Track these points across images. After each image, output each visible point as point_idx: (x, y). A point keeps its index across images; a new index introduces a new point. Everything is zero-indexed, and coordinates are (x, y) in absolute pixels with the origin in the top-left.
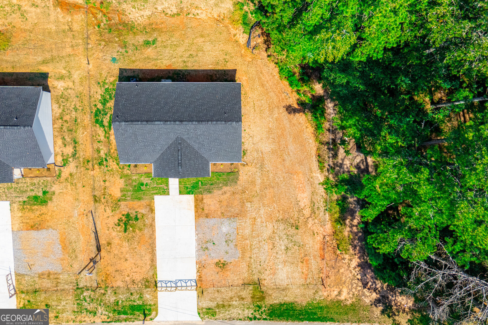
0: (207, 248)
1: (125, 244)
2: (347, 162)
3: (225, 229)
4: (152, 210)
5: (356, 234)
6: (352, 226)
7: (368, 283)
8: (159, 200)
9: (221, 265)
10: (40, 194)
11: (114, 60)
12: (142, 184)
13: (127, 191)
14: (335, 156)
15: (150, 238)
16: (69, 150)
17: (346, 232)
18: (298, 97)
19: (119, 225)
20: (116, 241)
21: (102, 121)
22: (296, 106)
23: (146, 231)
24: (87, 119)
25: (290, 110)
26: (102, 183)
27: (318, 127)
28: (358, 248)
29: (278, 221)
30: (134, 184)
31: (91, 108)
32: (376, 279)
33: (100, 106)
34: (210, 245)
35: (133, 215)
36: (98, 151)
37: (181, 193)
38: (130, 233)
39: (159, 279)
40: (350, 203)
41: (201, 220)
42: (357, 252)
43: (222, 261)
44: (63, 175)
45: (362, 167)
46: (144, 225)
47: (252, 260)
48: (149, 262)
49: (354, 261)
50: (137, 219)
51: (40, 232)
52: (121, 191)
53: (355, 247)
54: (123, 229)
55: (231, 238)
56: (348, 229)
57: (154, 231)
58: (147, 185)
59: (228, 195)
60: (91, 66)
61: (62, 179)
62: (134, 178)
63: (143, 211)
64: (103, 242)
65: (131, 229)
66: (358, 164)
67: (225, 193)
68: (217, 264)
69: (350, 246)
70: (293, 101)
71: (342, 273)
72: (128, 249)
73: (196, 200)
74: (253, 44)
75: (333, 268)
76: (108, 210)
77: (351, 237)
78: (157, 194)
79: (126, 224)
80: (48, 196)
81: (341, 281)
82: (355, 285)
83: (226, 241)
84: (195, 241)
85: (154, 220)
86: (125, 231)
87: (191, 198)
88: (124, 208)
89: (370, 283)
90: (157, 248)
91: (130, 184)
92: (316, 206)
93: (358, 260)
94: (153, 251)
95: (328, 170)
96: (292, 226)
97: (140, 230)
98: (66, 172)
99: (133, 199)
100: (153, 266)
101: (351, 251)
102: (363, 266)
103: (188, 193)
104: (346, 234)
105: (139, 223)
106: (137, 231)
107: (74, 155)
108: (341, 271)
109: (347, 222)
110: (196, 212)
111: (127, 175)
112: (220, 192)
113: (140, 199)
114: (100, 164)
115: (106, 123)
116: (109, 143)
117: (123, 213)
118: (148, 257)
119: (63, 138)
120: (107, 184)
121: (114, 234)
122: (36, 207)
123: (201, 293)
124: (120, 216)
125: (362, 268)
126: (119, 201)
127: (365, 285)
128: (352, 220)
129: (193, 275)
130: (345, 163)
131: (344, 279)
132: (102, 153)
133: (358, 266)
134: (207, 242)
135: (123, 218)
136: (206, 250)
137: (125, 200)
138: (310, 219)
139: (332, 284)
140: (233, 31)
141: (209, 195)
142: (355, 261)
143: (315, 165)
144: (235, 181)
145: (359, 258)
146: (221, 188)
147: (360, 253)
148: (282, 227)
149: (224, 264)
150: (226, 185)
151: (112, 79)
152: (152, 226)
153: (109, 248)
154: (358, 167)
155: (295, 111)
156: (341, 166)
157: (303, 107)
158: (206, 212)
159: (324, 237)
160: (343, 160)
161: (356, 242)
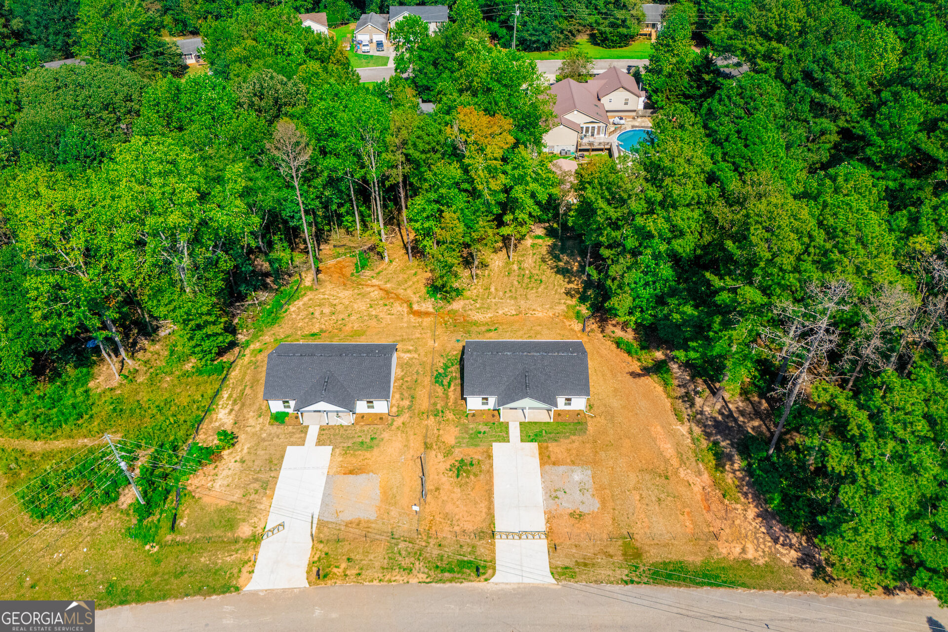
0: (556, 497)
1: (457, 490)
2: (707, 409)
3: (576, 477)
4: (490, 457)
5: (742, 479)
6: (734, 471)
7: (778, 538)
8: (498, 449)
9: (577, 516)
10: (368, 440)
11: (458, 341)
12: (480, 433)
13: (464, 438)
14: (692, 405)
15: (487, 484)
16: (406, 403)
17: (729, 478)
18: (639, 364)
19: (451, 470)
20: (447, 486)
21: (442, 382)
22: (641, 372)
23: (482, 477)
24: (427, 380)
25: (634, 375)
26: (436, 431)
27: (666, 384)
28: (750, 496)
29: (641, 470)
30: (471, 432)
31: (432, 372)
32: (788, 532)
33: (441, 371)
34: (560, 494)
35: (467, 461)
36: (435, 404)
37: (522, 441)
38: (463, 479)
39: (497, 529)
40: (724, 447)
41: (547, 467)
42: (751, 500)
43: (578, 512)
44: (395, 423)
45: (726, 413)
46: (481, 471)
47: (617, 512)
48: (485, 510)
49: (749, 511)
50: (471, 464)
51: (359, 477)
52: (456, 438)
53: (745, 495)
54: (455, 475)
55: (586, 487)
56: (731, 475)
57: (491, 477)
58: (484, 433)
59: (576, 444)
60: (436, 345)
61: (393, 427)
62: (471, 426)
63: (480, 457)
64: (429, 486)
65: (464, 474)
66: (720, 410)
67: (573, 441)
68: (571, 515)
69: (740, 494)
70: (636, 367)
71: (740, 526)
72: (459, 495)
73: (540, 448)
74: (588, 329)
75: (726, 519)
76: (440, 456)
77: (737, 483)
78: (495, 441)
79: (458, 470)
80: (375, 442)
81: (740, 534)
82: (761, 540)
83: (580, 490)
84: (541, 489)
85: (492, 466)
86: (458, 476)
87: (534, 446)
88: (458, 454)
89: (782, 539)
90: (495, 496)
91: (466, 432)
92: (685, 457)
93: (756, 510)
94: (490, 498)
95: (689, 420)
96: (660, 476)
97: (476, 475)
98: (399, 421)
99: (468, 446)
100: (491, 515)
101: (742, 499)
102: (765, 516)
103: (532, 441)
104: (730, 481)
105: (475, 469)
106: (472, 477)
107: (410, 408)
108: (737, 522)
109: (727, 467)
110: (541, 459)
111: (464, 424)
112: (567, 441)
113: (476, 446)
114: (436, 415)
115: (445, 383)
116: (447, 397)
117: (457, 459)
118: (483, 506)
119: (402, 394)
120: (441, 432)
121: (444, 479)
122: (360, 452)
123: (554, 548)
124: (453, 461)
125: (764, 519)
126: (453, 447)
127: (776, 540)
128: (732, 465)
129: (541, 525)
130: (704, 410)
131: (743, 531)
132: (439, 407)
133: (758, 516)
134: (556, 491)
135: (457, 464)
136: (556, 500)
137: (459, 447)
138: (681, 469)
139: (730, 539)
140: (567, 323)
141: (555, 444)
142: (752, 512)
143: (672, 418)
144: (584, 431)
145: (756, 506)
146: (569, 437)
147: (754, 501)
148: (647, 477)
149: (580, 516)
150: (574, 434)
151: (455, 353)
152: (490, 472)
153: (437, 493)
154: (720, 412)
155: (639, 375)
156: (702, 413)
157: (647, 371)
158: (553, 459)
159: (704, 488)
160: (702, 407)
161: (745, 489)
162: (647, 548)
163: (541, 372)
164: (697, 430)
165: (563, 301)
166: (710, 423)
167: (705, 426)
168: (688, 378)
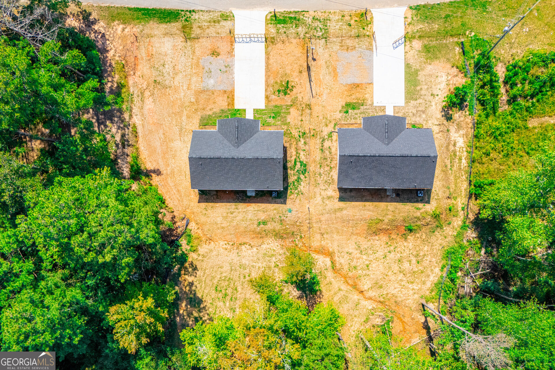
0: (226, 67)
1: (288, 72)
2: (114, 130)
3: (212, 82)
4: (267, 97)
5: (109, 75)
6: (112, 82)
7: (101, 37)
8: (261, 105)
9: (215, 53)
10: (350, 111)
11: (290, 211)
12: (273, 117)
13: (285, 113)
14: (123, 136)
15: (269, 76)
16: (327, 144)
17: (117, 78)
18: (151, 182)
19: (292, 86)
20: (296, 74)
21: (301, 165)
22: (153, 174)
23: (272, 81)
24: (312, 168)
25: (158, 172)
26: (304, 119)
27: (137, 158)
28: (108, 65)
29: (170, 87)
30: (279, 118)
31: (309, 175)
32: (94, 40)
33: (302, 177)
34: (223, 69)
35: (282, 93)
36: (305, 143)
37: (245, 110)
38: (285, 79)
39: (264, 44)
41: (230, 89)
42: (109, 61)
43: (214, 57)
44: (333, 126)
45: (102, 126)
46: (273, 86)
47: (191, 57)
48: (271, 57)
49: (112, 55)
50: (279, 91)
51: (352, 82)
52: (289, 113)
53: (110, 65)
54: (290, 83)
55: (207, 74)
56: (115, 80)
57: (266, 81)
58: (270, 117)
59: (208, 108)
60: (308, 206)
61: (333, 122)
62: (279, 123)
63: (273, 97)
64: (305, 74)
65: (284, 83)
67: (210, 110)
68: (218, 54)
69: (114, 66)
70: (155, 179)
71: (121, 45)
72: (287, 68)
73: (233, 105)
74: (184, 222)
75: (128, 50)
76: (300, 98)
77: (113, 73)
78: (263, 110)
79: (287, 87)
80: (345, 110)
81: (122, 40)
82: (111, 36)
83: (211, 72)
84: (235, 72)
85: (266, 90)
86: (288, 82)
87: (237, 107)
88: (288, 100)
89: (99, 37)
90: (264, 68)
91: (282, 117)
92: (140, 98)
93: (108, 55)
94: (267, 66)
95: (129, 125)
96: (159, 83)
97: (276, 83)
98: (330, 128)
99: (281, 106)
100: (267, 54)
101: (113, 63)
102: (104, 51)
103: (239, 110)
104: (117, 76)
105: (277, 87)
106: (279, 82)
107: (323, 140)
108: (121, 47)
109: (116, 85)
110: (233, 95)
111: (285, 124)
112: (215, 110)
113: (276, 106)
114: (304, 133)
115: (298, 164)
116: (297, 149)
117: (289, 96)
118: (271, 61)
119: (330, 153)
120: (300, 118)
121: (297, 80)
122: (354, 101)
123: (231, 32)
124: (291, 93)
125: (105, 49)
126: (292, 105)
127: (103, 36)
128: (112, 86)
129: (237, 46)
130: (116, 130)
131: (120, 41)
132: (302, 141)
133: (108, 51)
134: (226, 72)
135: (289, 92)
136: (226, 65)
137: (287, 106)
138: (145, 88)
139: (129, 37)
140: (199, 231)
141: (223, 108)
142: (110, 55)
143: (140, 130)
144: (202, 119)
145: (107, 57)
146: (213, 114)
147: (107, 61)
148: (167, 82)
149: (213, 54)
150: (209, 116)
151: (292, 197)
152: (267, 85)
153: (301, 69)
155: (154, 171)
156: (119, 128)
157: (148, 174)
158: (226, 95)
159: (134, 74)
160: (117, 132)
161: (109, 69)
162: (178, 32)
164: (126, 116)
166: (116, 119)
167: (120, 117)
168: (119, 161)
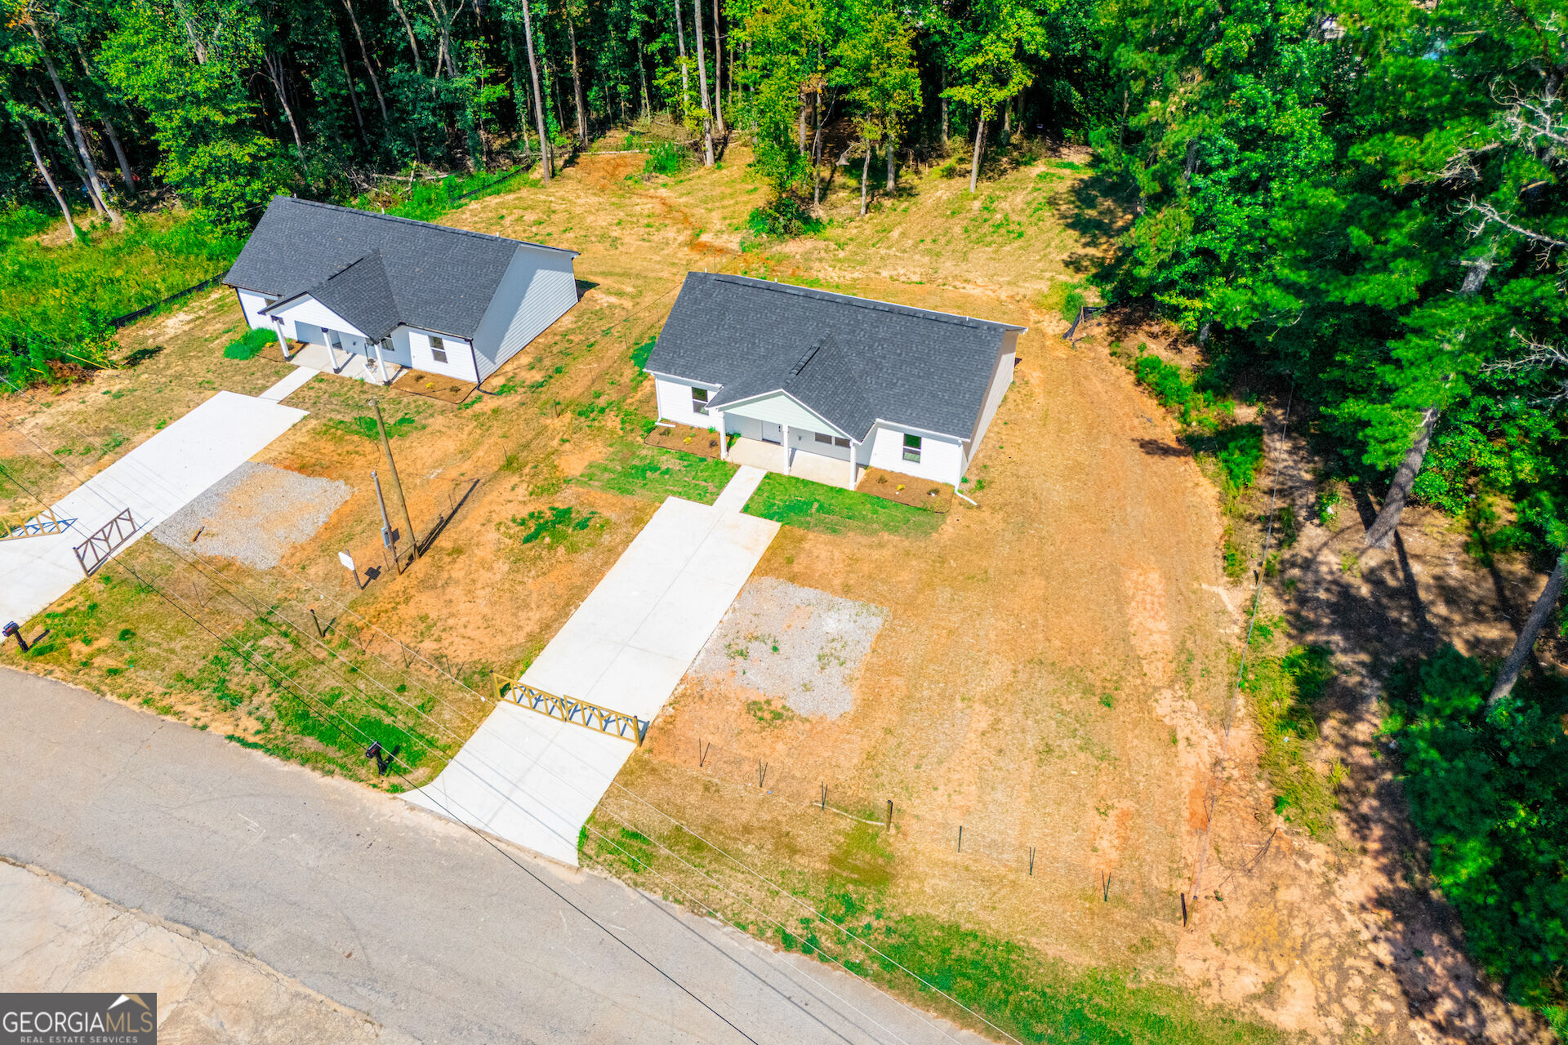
0: (743, 653)
1: (503, 567)
2: (1331, 559)
3: (832, 624)
4: (640, 522)
5: (1369, 774)
6: (1347, 743)
7: (1433, 998)
8: (674, 508)
9: (767, 716)
10: (392, 421)
12: (655, 469)
13: (606, 470)
14: (1288, 541)
15: (586, 573)
16: (533, 377)
17: (1322, 758)
18: (1178, 426)
19: (523, 523)
20: (480, 552)
22: (1174, 445)
23: (585, 558)
24: (617, 349)
25: (1152, 447)
26: (555, 442)
28: (1377, 831)
29: (1036, 661)
30: (635, 462)
34: (759, 649)
35: (577, 517)
36: (598, 394)
37: (747, 510)
38: (531, 550)
39: (524, 680)
40: (1343, 670)
41: (768, 581)
42: (1373, 846)
43: (777, 705)
44: (478, 405)
45: (1391, 582)
46: (592, 545)
47: (893, 741)
48: (531, 627)
49: (1353, 875)
50: (583, 525)
51: (310, 480)
52: (591, 466)
53: (1361, 824)
54: (524, 534)
55: (843, 654)
56: (1330, 752)
57: (608, 563)
58: (667, 471)
59: (886, 553)
61: (468, 412)
62: (644, 452)
63: (614, 516)
64: (444, 541)
65: (548, 540)
66: (1372, 571)
67: (881, 545)
68: (753, 707)
69: (1340, 816)
70: (1167, 430)
71: (1292, 910)
72: (498, 577)
73: (782, 536)
74: (1078, 335)
75: (1249, 872)
76: (522, 491)
77: (1342, 779)
78: (674, 494)
79: (541, 528)
80: (406, 427)
81: (1283, 934)
82: (1358, 982)
83: (822, 657)
84: (713, 624)
85: (628, 541)
86: (529, 540)
87: (770, 527)
88: (568, 497)
89: (1446, 1006)
90: (585, 604)
91: (624, 460)
92: (1197, 665)
93: (1382, 881)
94: (568, 605)
95: (1258, 577)
96: (1088, 690)
97: (573, 549)
98: (491, 403)
99: (604, 487)
100: (537, 642)
101: (1343, 833)
103: (769, 516)
104: (1321, 768)
105: (579, 536)
106: (561, 551)
107: (536, 386)
108: (1289, 894)
109: (1329, 727)
110: (766, 560)
111: (631, 444)
112: (864, 540)
113: (625, 491)
114: (582, 414)
116: (636, 388)
117: (557, 505)
119: (538, 359)
120: (567, 446)
121: (492, 536)
122: (356, 438)
124: (545, 508)
125: (1399, 917)
126: (568, 481)
127: (1419, 1002)
128: (1349, 722)
129: (650, 709)
130: (1321, 558)
131: (1298, 931)
133: (1381, 901)
134: (752, 638)
135: (548, 514)
136: (739, 659)
137: (583, 484)
138: (1167, 693)
139: (1235, 938)
140: (1034, 317)
141: (826, 537)
142: (1363, 881)
143: (1211, 565)
144: (927, 529)
145: (1388, 871)
146: (875, 532)
147: (1383, 851)
148: (1046, 682)
149: (777, 716)
150: (895, 531)
152: (613, 553)
153: (448, 559)
154: (1372, 577)
155: (1166, 451)
156: (1308, 565)
157: (1192, 445)
158: (796, 568)
159: (1217, 762)
160: (1316, 552)
161: (1367, 806)
162: (921, 868)
163: (859, 354)
164: (1273, 607)
165: (1048, 275)
166: (1322, 595)
167: (1303, 600)
168: (1308, 477)
